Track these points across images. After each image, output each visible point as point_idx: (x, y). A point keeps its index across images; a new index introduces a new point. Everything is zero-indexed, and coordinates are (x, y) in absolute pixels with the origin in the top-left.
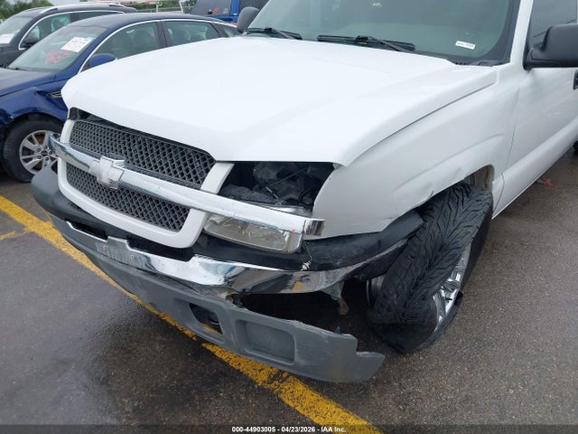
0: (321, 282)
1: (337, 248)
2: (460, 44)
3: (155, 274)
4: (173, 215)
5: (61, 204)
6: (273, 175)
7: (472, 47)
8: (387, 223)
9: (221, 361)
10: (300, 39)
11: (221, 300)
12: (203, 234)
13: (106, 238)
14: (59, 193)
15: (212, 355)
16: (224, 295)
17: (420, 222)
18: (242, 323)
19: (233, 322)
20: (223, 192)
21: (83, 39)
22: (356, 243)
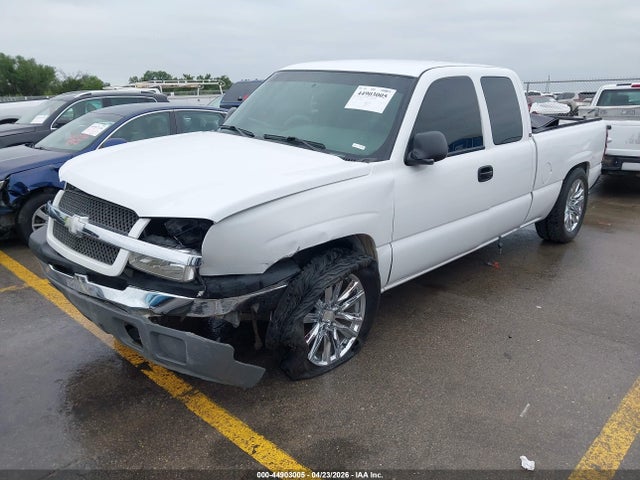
0: (217, 309)
1: (224, 283)
2: (355, 145)
3: (104, 301)
4: (108, 252)
5: (47, 252)
6: (179, 228)
7: (362, 148)
8: (265, 268)
9: (151, 380)
10: (252, 136)
11: (144, 319)
12: (128, 266)
13: (73, 275)
14: (46, 244)
15: (147, 377)
16: (147, 316)
17: (299, 270)
18: (155, 334)
19: (148, 334)
20: (142, 238)
21: (101, 126)
22: (242, 280)
